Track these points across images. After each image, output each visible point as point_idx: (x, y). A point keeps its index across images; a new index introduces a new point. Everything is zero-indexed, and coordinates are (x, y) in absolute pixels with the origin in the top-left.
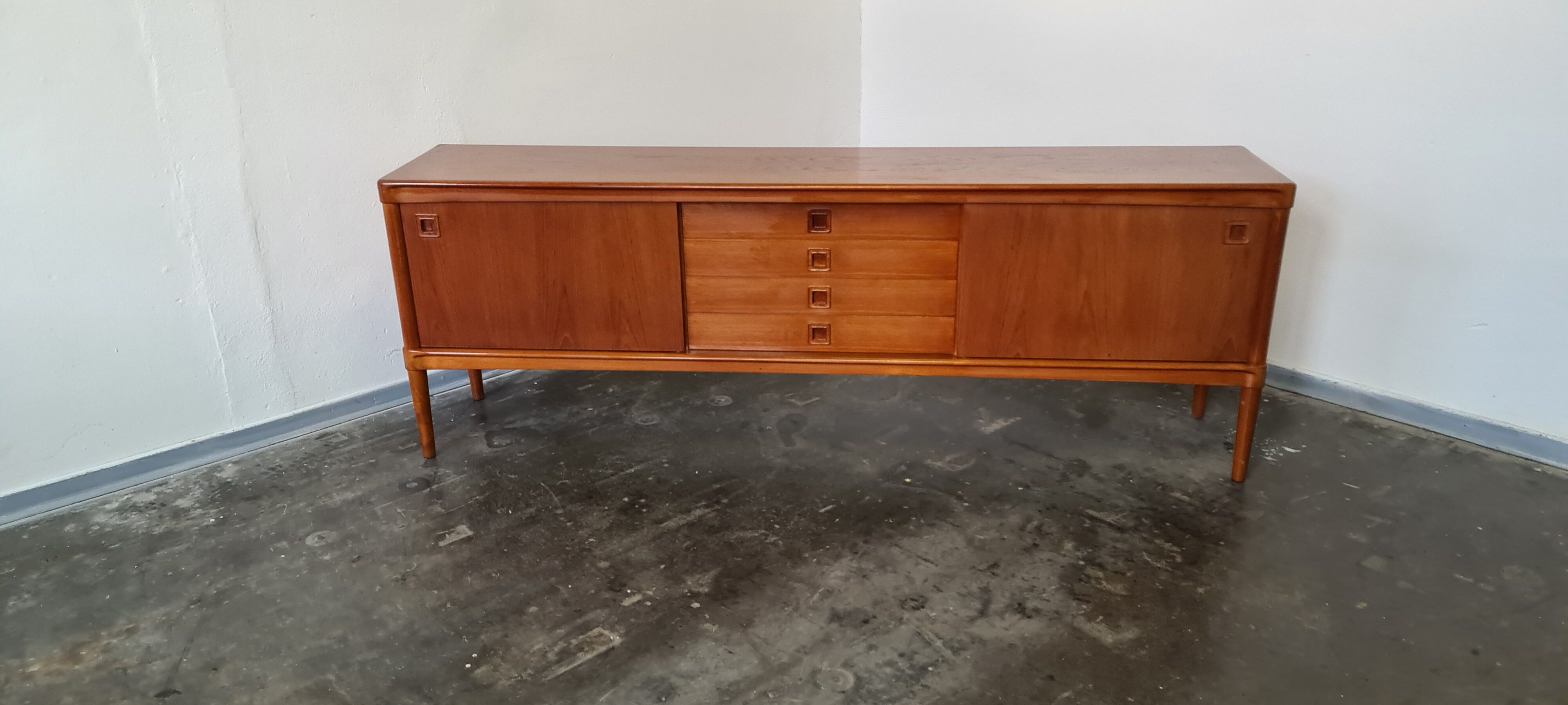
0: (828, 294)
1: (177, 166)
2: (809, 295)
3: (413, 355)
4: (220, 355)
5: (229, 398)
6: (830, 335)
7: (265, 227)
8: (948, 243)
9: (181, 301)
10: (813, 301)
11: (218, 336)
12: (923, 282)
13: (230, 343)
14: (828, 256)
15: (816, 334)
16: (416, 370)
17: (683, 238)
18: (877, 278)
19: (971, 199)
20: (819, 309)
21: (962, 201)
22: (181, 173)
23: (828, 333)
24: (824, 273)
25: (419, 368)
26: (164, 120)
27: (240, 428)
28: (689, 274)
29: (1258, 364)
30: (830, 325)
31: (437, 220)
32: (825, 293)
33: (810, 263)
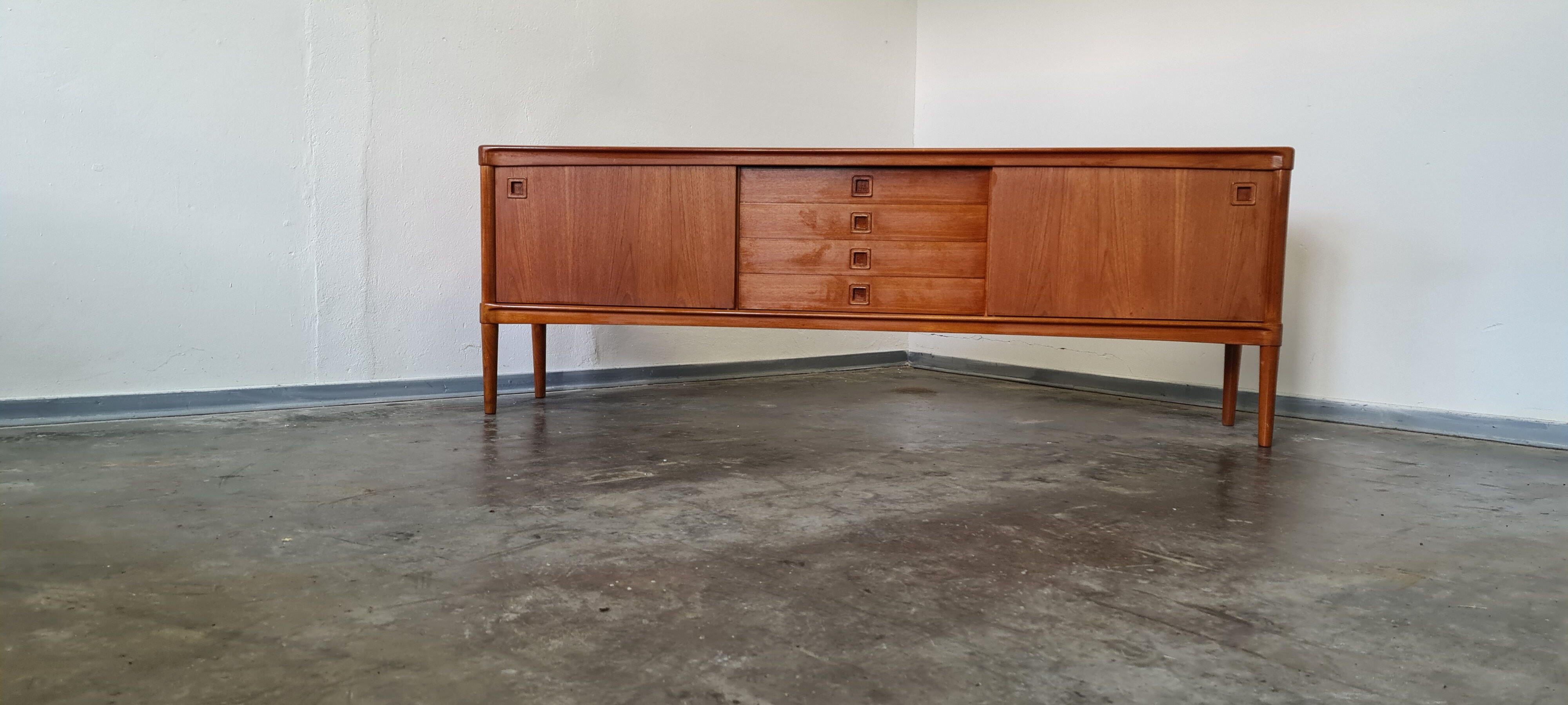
0: (868, 256)
1: (313, 136)
2: (850, 256)
3: (487, 308)
4: (317, 311)
5: (317, 353)
6: (869, 295)
7: (375, 205)
8: (979, 206)
9: (293, 254)
10: (855, 263)
11: (318, 293)
12: (957, 245)
13: (327, 302)
14: (869, 219)
15: (857, 296)
16: (489, 323)
17: (740, 202)
18: (915, 240)
19: (999, 161)
20: (860, 271)
21: (989, 164)
22: (314, 143)
23: (867, 294)
24: (865, 235)
25: (492, 321)
26: (309, 97)
27: (322, 384)
28: (743, 236)
29: (1272, 321)
30: (869, 286)
31: (525, 182)
32: (866, 253)
33: (853, 226)
